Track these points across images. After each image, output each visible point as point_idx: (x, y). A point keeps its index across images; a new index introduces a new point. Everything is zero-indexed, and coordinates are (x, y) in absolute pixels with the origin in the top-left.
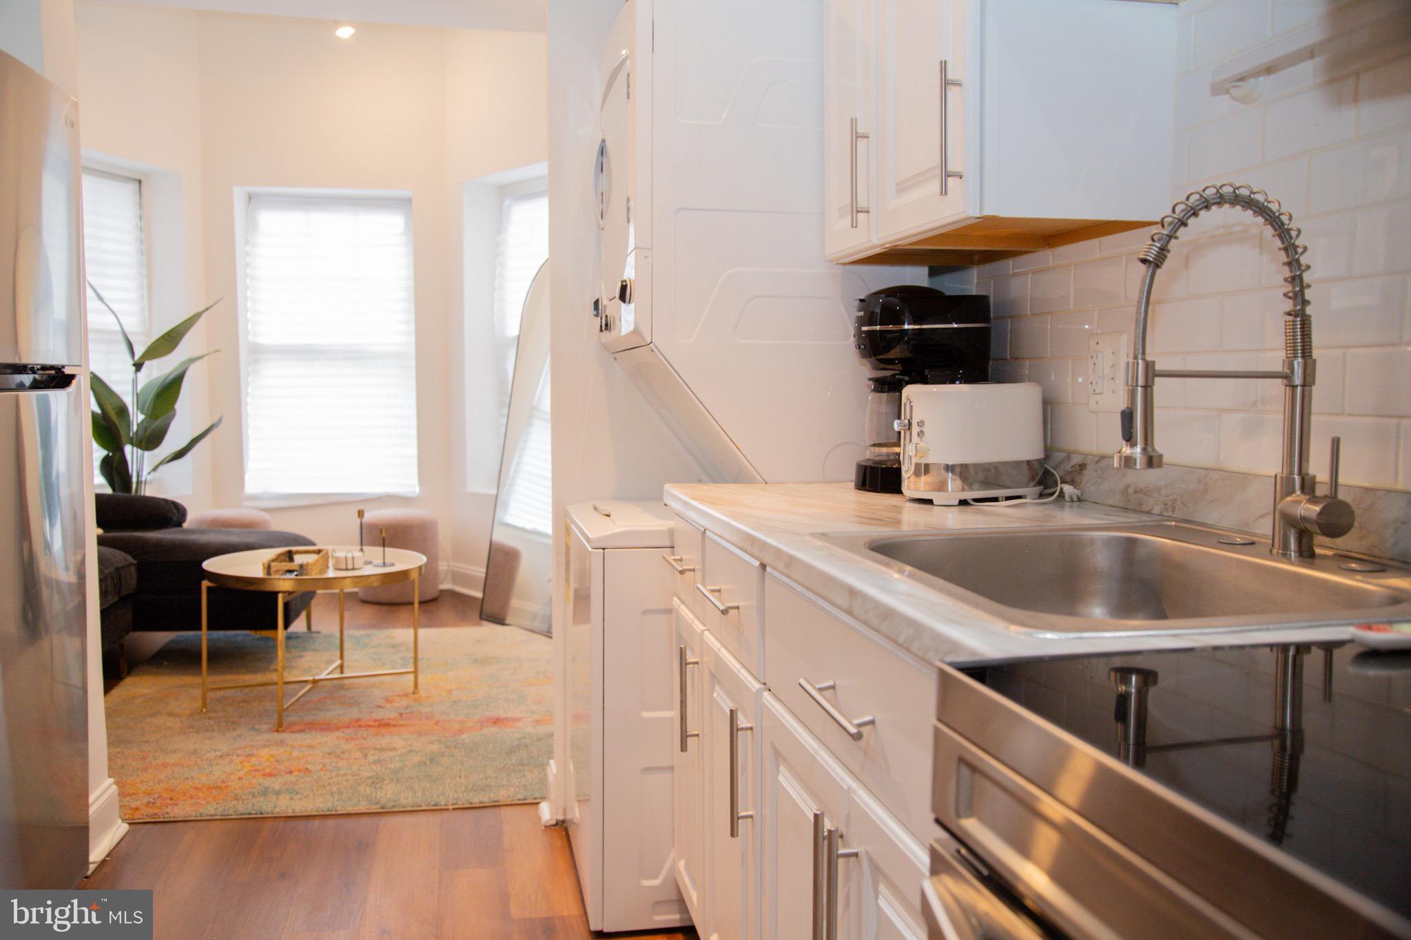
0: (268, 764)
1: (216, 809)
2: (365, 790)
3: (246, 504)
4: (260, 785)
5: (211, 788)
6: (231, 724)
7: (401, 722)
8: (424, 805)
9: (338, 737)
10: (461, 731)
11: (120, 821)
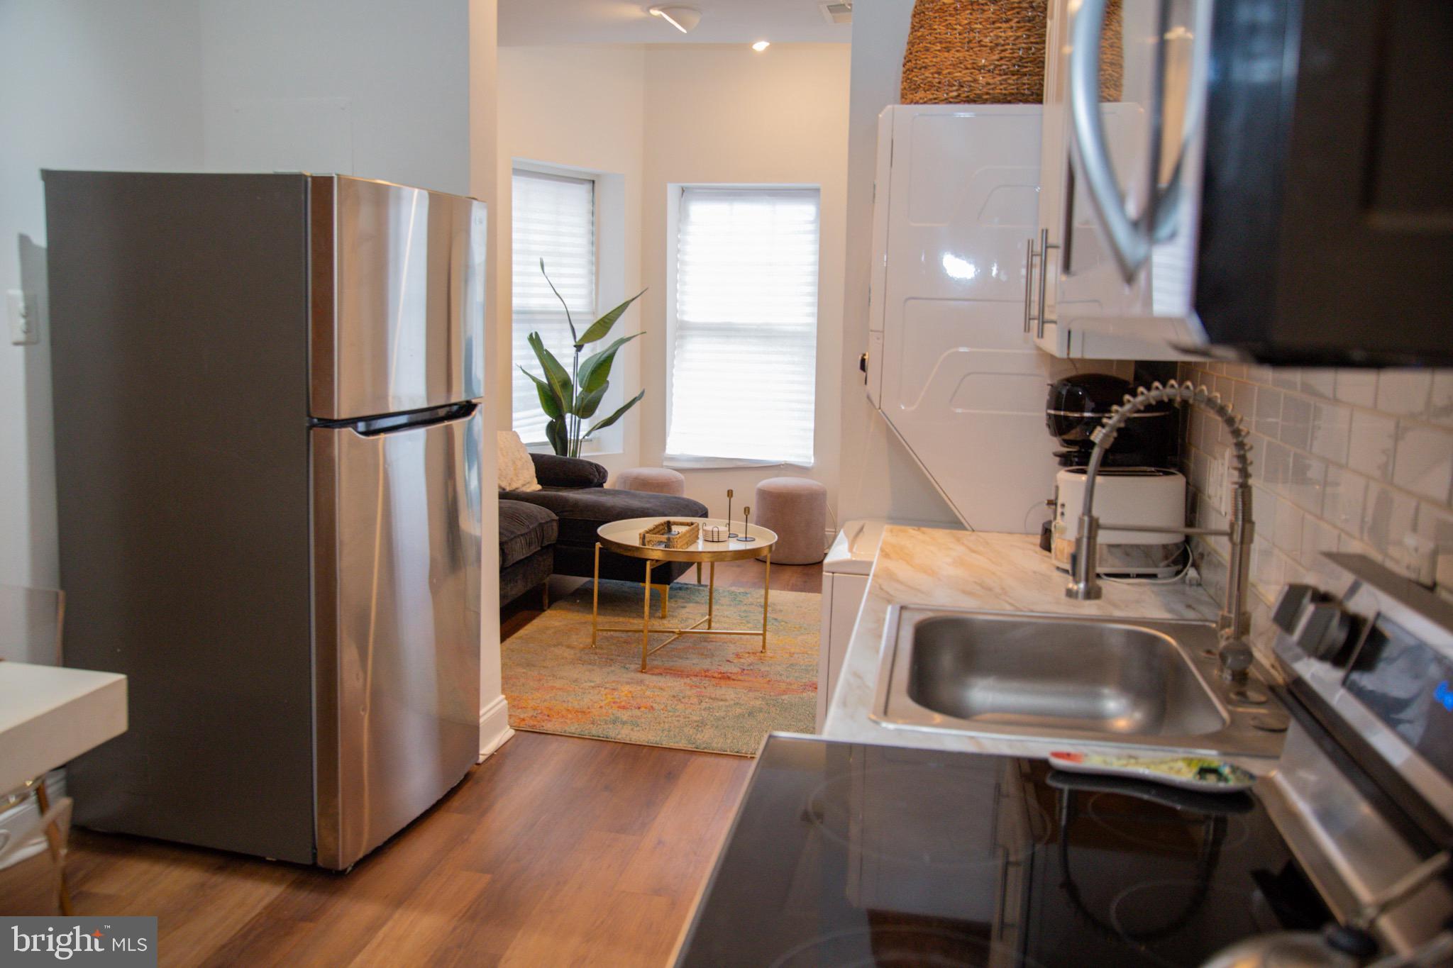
0: (625, 698)
1: (577, 729)
2: (689, 731)
3: (665, 463)
4: (613, 714)
5: (578, 712)
6: (610, 661)
7: (740, 677)
8: (728, 750)
9: (685, 683)
10: (785, 692)
11: (508, 727)
